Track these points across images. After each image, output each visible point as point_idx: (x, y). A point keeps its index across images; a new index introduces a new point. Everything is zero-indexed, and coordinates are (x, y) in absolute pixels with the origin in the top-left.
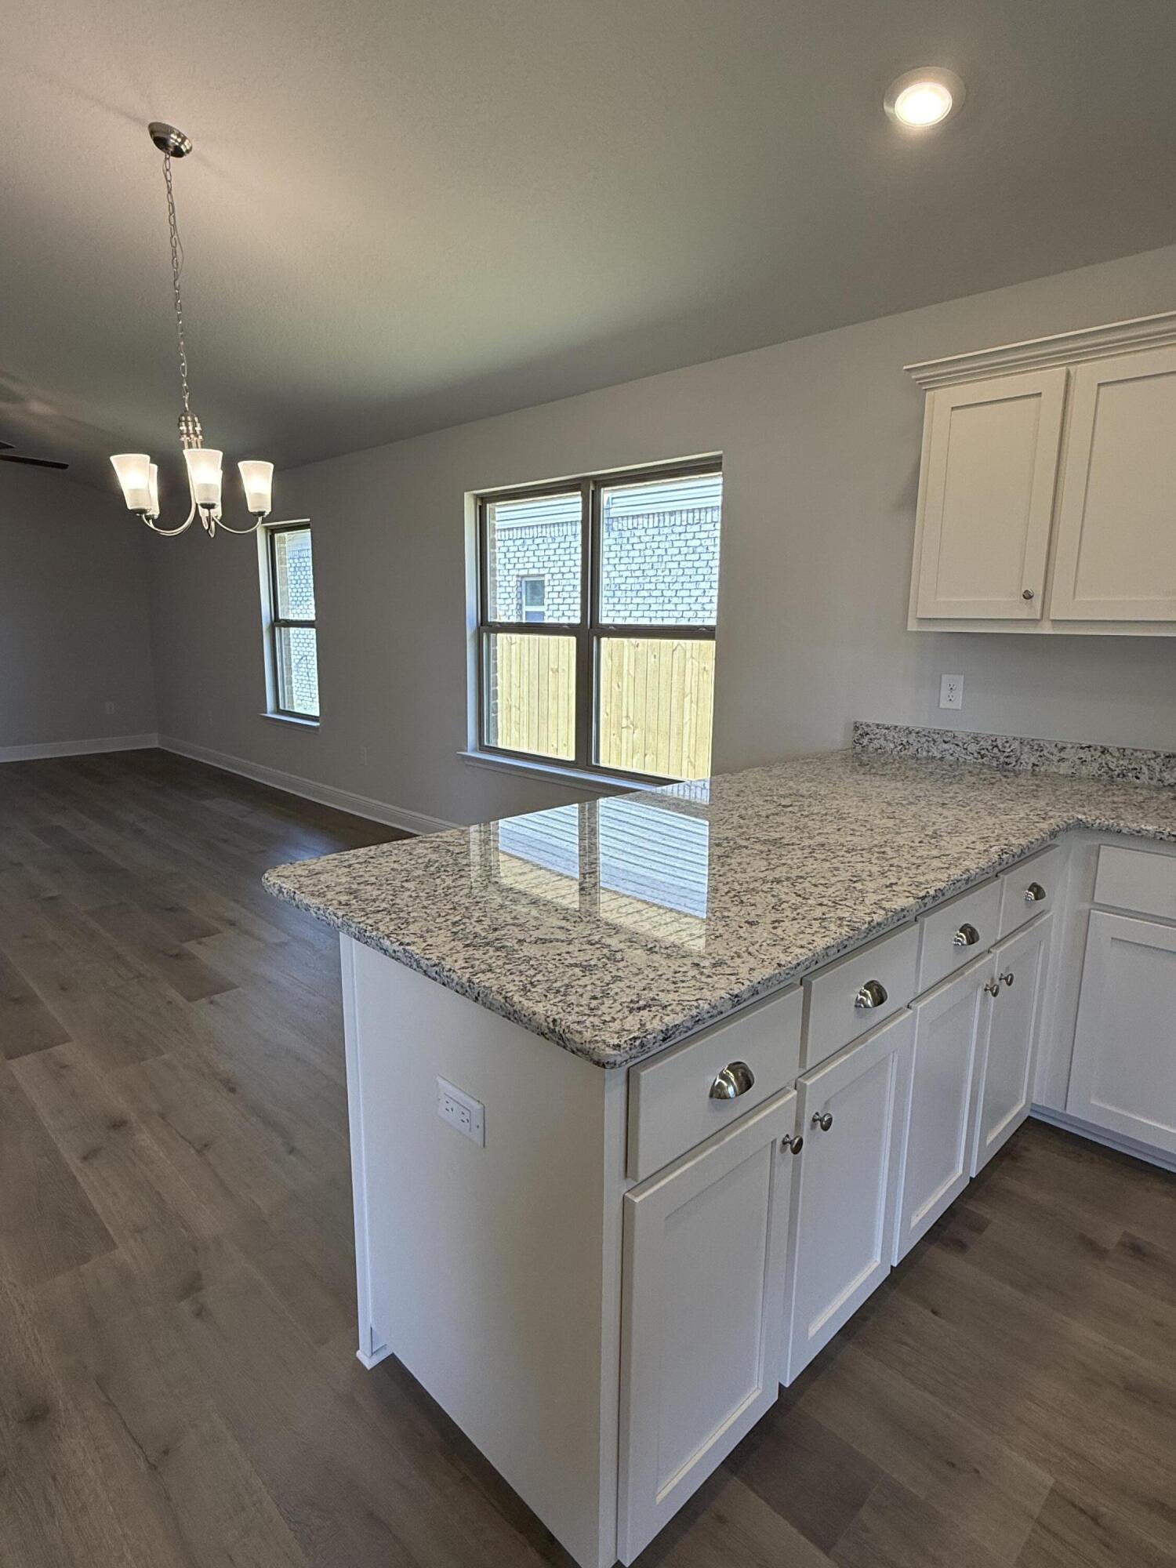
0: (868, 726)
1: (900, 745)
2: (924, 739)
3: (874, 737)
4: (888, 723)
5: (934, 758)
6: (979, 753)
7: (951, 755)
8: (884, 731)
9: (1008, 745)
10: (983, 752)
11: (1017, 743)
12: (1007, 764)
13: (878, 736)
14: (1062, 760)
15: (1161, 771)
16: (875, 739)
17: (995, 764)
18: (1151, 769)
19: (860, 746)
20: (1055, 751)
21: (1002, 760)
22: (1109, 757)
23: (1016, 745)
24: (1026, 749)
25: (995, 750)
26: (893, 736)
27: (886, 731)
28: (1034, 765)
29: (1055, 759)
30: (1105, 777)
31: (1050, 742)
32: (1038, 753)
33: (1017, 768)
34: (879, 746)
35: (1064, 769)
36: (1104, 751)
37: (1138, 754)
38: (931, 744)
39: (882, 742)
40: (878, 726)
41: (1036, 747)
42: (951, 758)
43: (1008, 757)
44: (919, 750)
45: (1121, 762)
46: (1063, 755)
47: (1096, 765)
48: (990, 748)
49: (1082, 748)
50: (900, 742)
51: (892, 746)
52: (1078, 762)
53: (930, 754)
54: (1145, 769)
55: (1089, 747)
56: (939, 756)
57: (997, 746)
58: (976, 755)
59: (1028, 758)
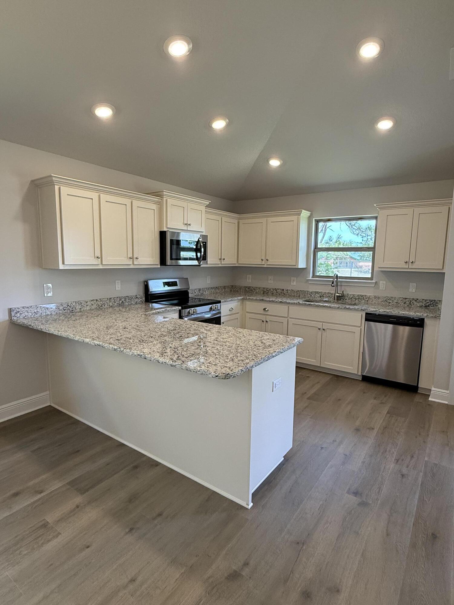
0: (18, 309)
1: (34, 313)
2: (43, 309)
3: (22, 312)
4: (28, 305)
5: (48, 315)
6: (63, 309)
7: (54, 312)
8: (26, 309)
9: (72, 304)
10: (65, 308)
11: (74, 303)
12: (73, 310)
13: (24, 312)
14: (87, 305)
15: (109, 303)
16: (23, 313)
17: (69, 311)
18: (107, 303)
19: (16, 318)
20: (85, 303)
21: (71, 309)
22: (98, 302)
23: (74, 304)
24: (77, 304)
25: (68, 307)
26: (31, 310)
27: (28, 309)
28: (80, 309)
29: (85, 306)
30: (98, 308)
31: (83, 301)
32: (81, 305)
33: (76, 311)
34: (25, 315)
35: (88, 308)
36: (97, 300)
37: (104, 300)
38: (46, 310)
39: (26, 314)
40: (23, 307)
41: (80, 303)
42: (55, 313)
43: (72, 308)
44: (42, 313)
45: (101, 303)
46: (87, 304)
47: (95, 305)
48: (67, 306)
49: (92, 301)
50: (34, 312)
51: (31, 314)
52: (91, 305)
53: (47, 313)
54: (106, 303)
55: (93, 300)
56: (50, 313)
57: (69, 306)
58: (62, 310)
59: (78, 307)
